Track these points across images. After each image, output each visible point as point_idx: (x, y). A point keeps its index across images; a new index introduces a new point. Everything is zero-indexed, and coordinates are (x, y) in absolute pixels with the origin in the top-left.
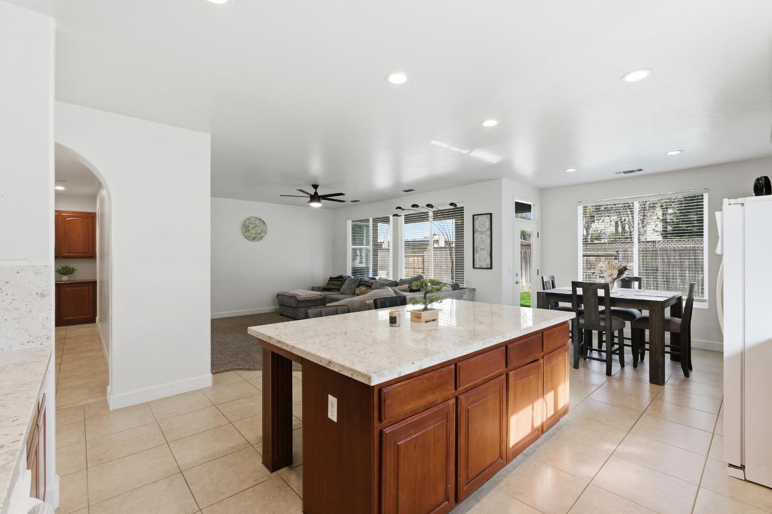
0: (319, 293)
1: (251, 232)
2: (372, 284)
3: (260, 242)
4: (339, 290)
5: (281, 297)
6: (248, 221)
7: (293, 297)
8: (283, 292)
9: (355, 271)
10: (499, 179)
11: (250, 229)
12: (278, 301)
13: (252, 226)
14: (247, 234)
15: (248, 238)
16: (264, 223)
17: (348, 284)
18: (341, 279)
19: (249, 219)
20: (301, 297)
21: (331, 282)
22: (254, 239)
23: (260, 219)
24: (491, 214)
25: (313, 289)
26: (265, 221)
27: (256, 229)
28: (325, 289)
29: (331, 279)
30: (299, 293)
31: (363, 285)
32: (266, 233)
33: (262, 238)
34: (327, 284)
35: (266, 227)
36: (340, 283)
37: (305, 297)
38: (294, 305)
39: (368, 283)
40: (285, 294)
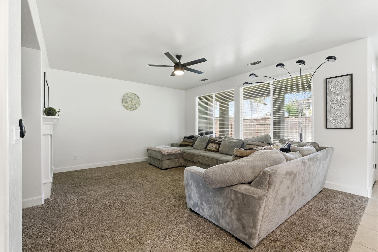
0: (178, 148)
1: (128, 103)
2: (221, 142)
3: (135, 111)
4: (192, 146)
5: (150, 151)
6: (126, 96)
7: (159, 152)
8: (151, 148)
9: (201, 132)
10: (366, 38)
11: (128, 101)
12: (148, 154)
13: (130, 99)
14: (125, 105)
15: (126, 108)
16: (138, 97)
17: (200, 142)
18: (192, 138)
19: (127, 94)
20: (165, 152)
21: (185, 140)
22: (130, 109)
23: (136, 95)
24: (351, 75)
25: (173, 145)
26: (138, 96)
27: (133, 101)
28: (181, 145)
29: (185, 138)
30: (164, 149)
31: (212, 142)
32: (139, 105)
33: (136, 108)
34: (182, 142)
35: (140, 100)
36: (192, 141)
37: (168, 151)
38: (160, 158)
39: (217, 141)
40: (153, 149)
